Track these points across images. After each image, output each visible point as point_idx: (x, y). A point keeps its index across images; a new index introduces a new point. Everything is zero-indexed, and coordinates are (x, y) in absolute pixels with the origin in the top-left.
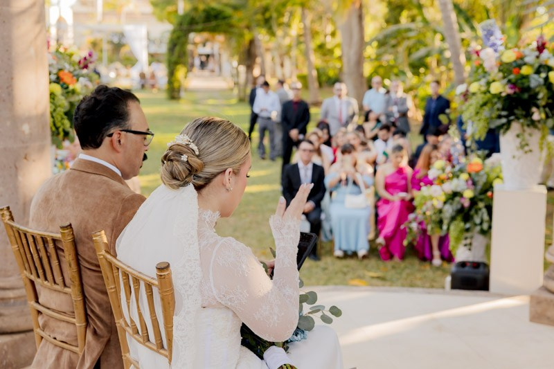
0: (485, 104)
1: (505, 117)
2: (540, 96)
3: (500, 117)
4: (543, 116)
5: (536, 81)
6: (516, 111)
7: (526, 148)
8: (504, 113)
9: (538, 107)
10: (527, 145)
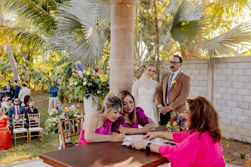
0: (81, 89)
1: (89, 93)
2: (100, 86)
3: (87, 93)
4: (101, 92)
5: (97, 81)
6: (91, 91)
7: (95, 103)
8: (88, 92)
9: (99, 90)
10: (95, 102)
